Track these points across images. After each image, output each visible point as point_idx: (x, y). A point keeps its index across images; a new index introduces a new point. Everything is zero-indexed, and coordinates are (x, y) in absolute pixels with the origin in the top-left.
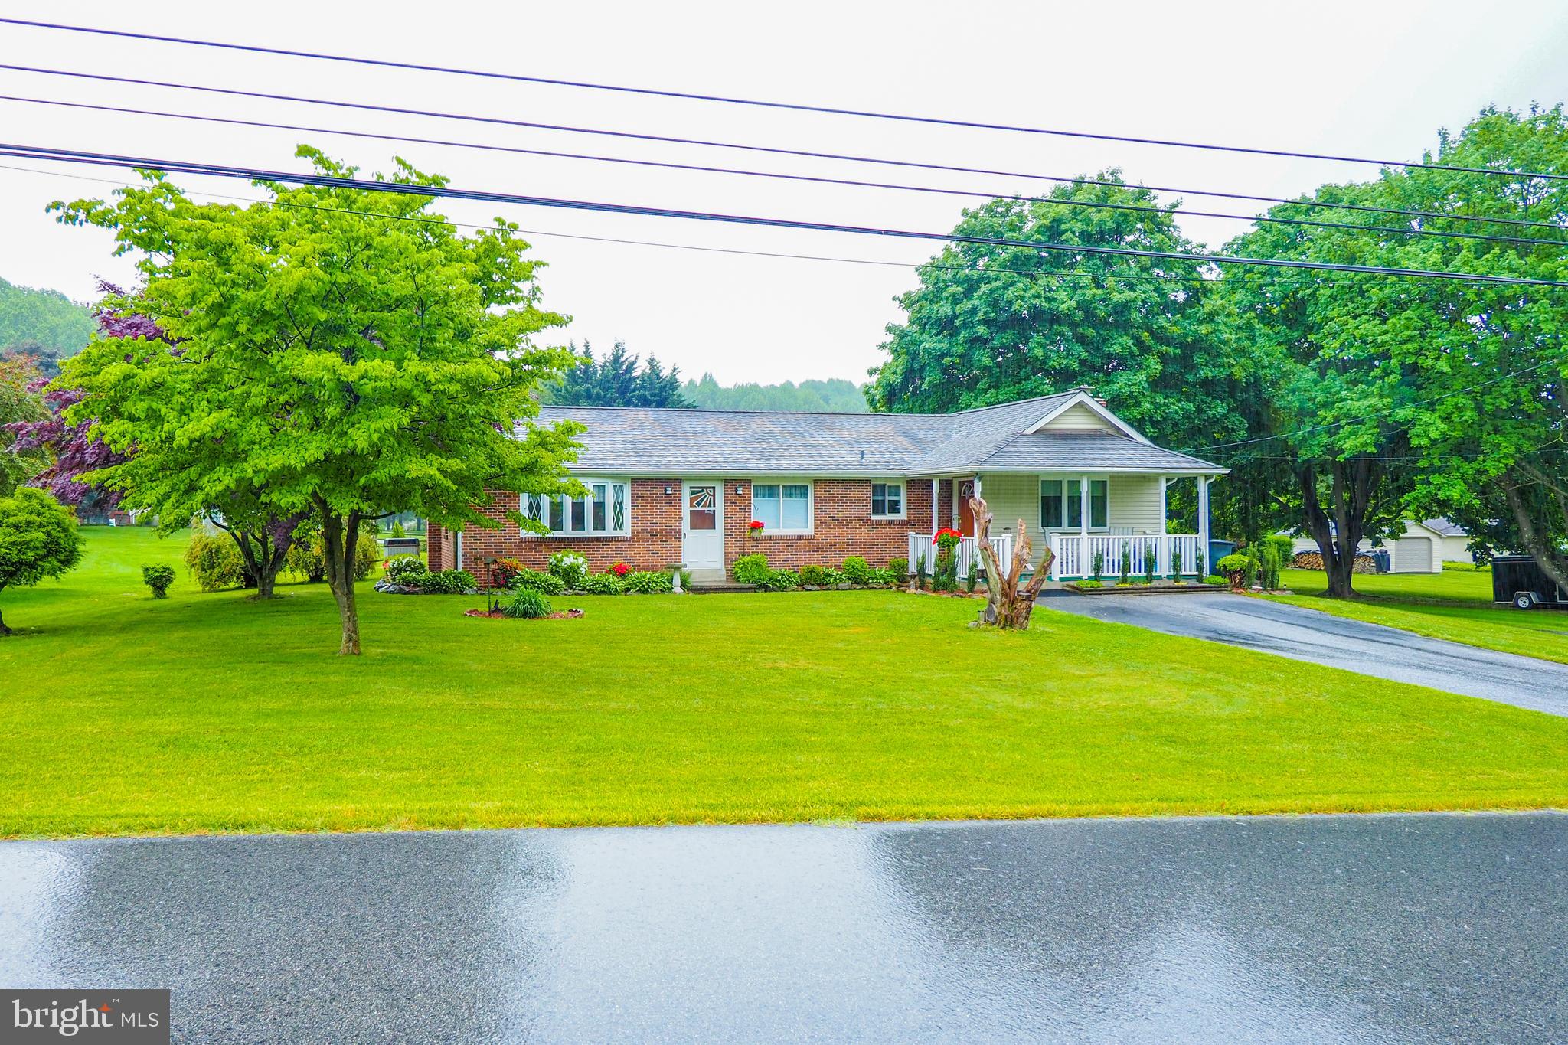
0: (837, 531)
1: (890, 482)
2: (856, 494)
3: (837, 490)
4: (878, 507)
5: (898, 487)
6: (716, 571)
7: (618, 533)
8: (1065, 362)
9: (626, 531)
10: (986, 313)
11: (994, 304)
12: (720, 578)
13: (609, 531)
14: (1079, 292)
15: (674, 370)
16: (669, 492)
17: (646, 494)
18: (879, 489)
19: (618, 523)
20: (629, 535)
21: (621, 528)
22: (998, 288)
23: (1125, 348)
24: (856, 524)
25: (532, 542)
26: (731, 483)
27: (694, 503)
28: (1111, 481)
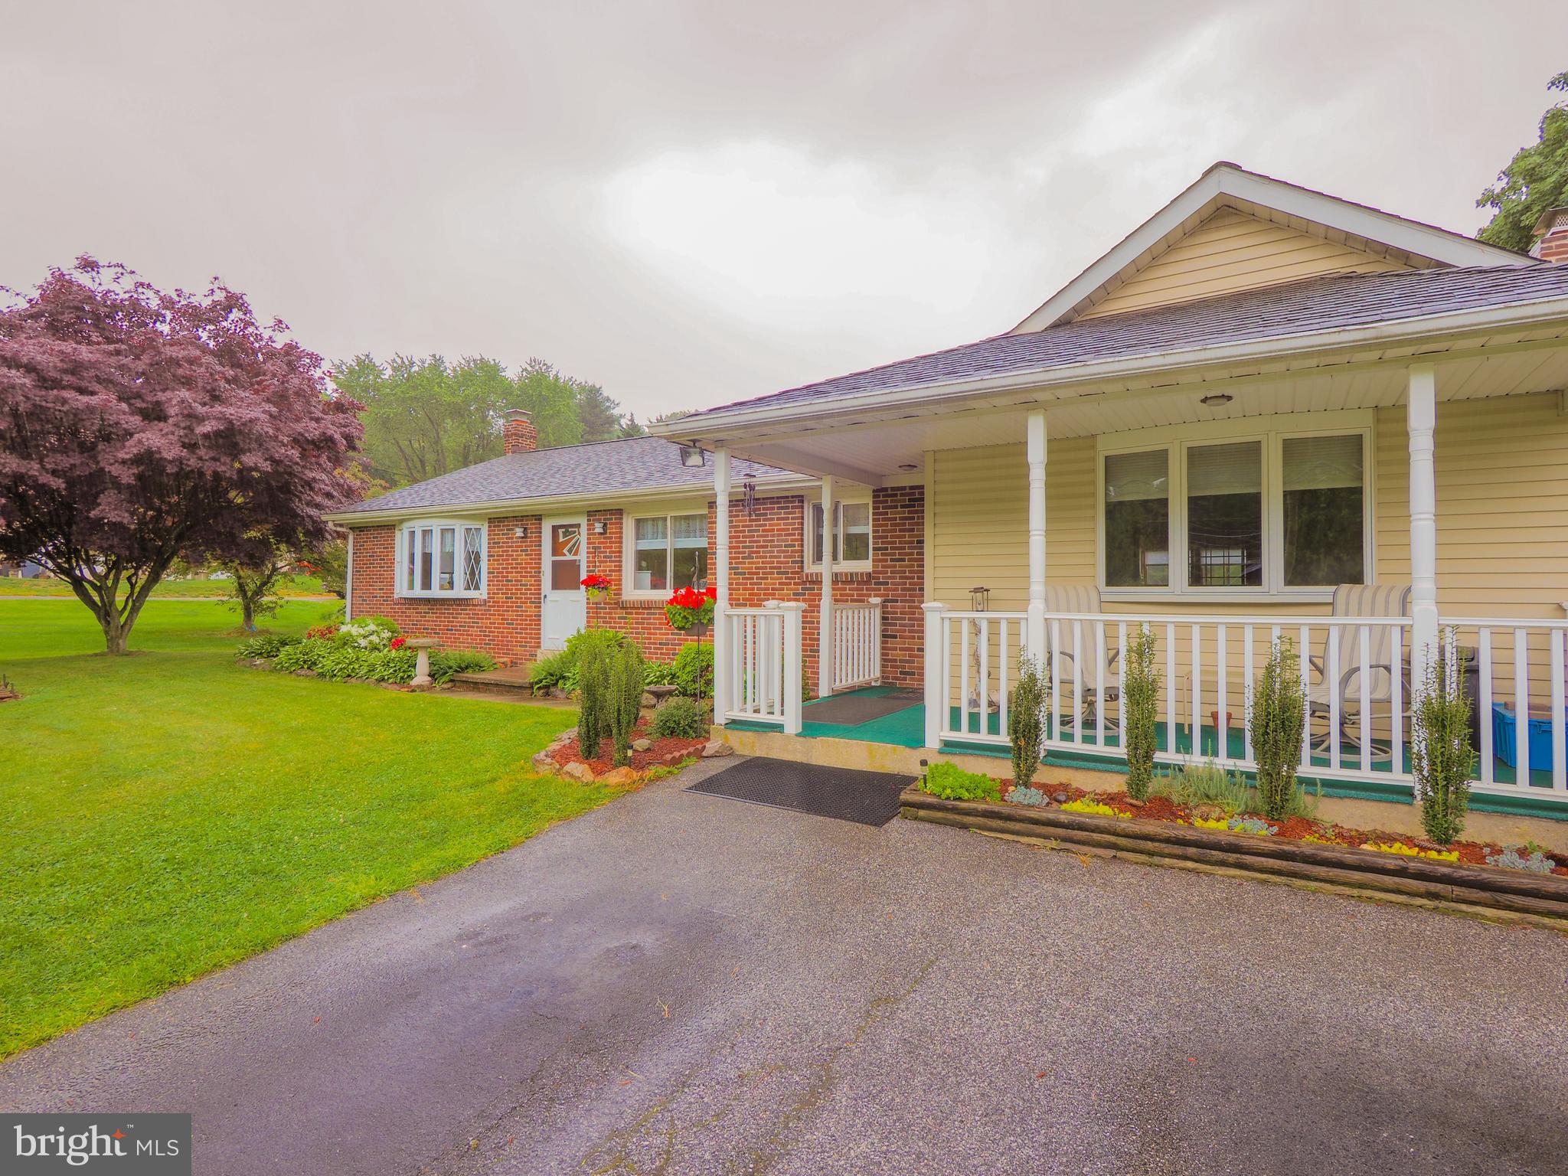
2: (775, 523)
7: (472, 594)
9: (482, 594)
17: (502, 538)
19: (473, 578)
21: (477, 587)
24: (774, 580)
25: (406, 607)
26: (595, 517)
27: (565, 551)
28: (1379, 435)
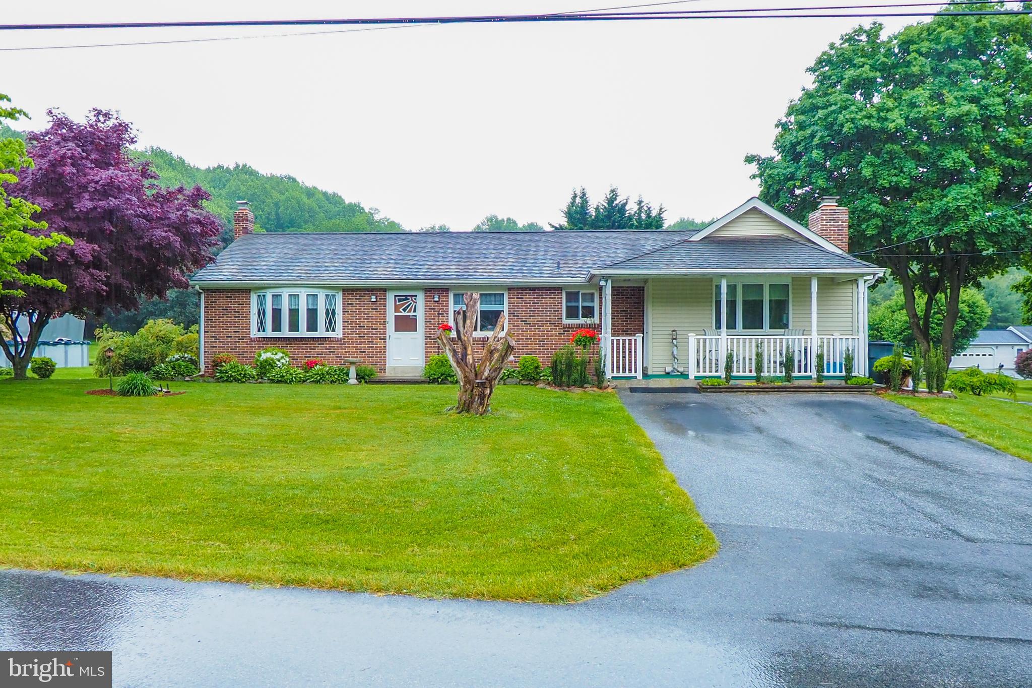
0: (529, 334)
1: (582, 289)
2: (548, 300)
3: (529, 297)
4: (572, 313)
5: (593, 294)
6: (416, 368)
7: (330, 334)
8: (894, 179)
9: (338, 333)
10: (822, 137)
11: (829, 127)
12: (418, 374)
13: (321, 332)
14: (916, 110)
15: (661, 209)
16: (374, 300)
17: (355, 302)
18: (572, 296)
19: (330, 325)
20: (341, 336)
21: (334, 330)
22: (833, 112)
23: (957, 162)
24: (547, 327)
25: (259, 341)
26: (429, 290)
27: (401, 310)
28: (793, 285)
